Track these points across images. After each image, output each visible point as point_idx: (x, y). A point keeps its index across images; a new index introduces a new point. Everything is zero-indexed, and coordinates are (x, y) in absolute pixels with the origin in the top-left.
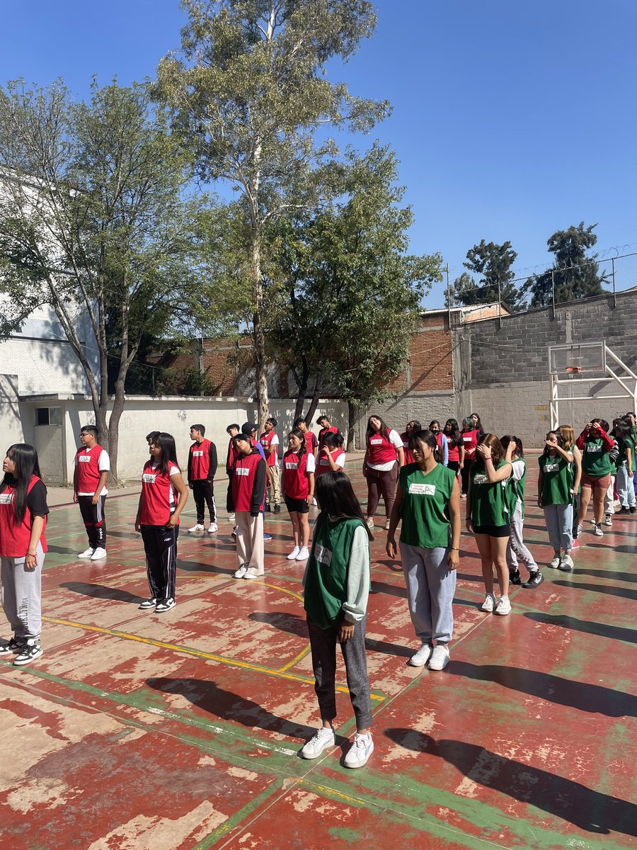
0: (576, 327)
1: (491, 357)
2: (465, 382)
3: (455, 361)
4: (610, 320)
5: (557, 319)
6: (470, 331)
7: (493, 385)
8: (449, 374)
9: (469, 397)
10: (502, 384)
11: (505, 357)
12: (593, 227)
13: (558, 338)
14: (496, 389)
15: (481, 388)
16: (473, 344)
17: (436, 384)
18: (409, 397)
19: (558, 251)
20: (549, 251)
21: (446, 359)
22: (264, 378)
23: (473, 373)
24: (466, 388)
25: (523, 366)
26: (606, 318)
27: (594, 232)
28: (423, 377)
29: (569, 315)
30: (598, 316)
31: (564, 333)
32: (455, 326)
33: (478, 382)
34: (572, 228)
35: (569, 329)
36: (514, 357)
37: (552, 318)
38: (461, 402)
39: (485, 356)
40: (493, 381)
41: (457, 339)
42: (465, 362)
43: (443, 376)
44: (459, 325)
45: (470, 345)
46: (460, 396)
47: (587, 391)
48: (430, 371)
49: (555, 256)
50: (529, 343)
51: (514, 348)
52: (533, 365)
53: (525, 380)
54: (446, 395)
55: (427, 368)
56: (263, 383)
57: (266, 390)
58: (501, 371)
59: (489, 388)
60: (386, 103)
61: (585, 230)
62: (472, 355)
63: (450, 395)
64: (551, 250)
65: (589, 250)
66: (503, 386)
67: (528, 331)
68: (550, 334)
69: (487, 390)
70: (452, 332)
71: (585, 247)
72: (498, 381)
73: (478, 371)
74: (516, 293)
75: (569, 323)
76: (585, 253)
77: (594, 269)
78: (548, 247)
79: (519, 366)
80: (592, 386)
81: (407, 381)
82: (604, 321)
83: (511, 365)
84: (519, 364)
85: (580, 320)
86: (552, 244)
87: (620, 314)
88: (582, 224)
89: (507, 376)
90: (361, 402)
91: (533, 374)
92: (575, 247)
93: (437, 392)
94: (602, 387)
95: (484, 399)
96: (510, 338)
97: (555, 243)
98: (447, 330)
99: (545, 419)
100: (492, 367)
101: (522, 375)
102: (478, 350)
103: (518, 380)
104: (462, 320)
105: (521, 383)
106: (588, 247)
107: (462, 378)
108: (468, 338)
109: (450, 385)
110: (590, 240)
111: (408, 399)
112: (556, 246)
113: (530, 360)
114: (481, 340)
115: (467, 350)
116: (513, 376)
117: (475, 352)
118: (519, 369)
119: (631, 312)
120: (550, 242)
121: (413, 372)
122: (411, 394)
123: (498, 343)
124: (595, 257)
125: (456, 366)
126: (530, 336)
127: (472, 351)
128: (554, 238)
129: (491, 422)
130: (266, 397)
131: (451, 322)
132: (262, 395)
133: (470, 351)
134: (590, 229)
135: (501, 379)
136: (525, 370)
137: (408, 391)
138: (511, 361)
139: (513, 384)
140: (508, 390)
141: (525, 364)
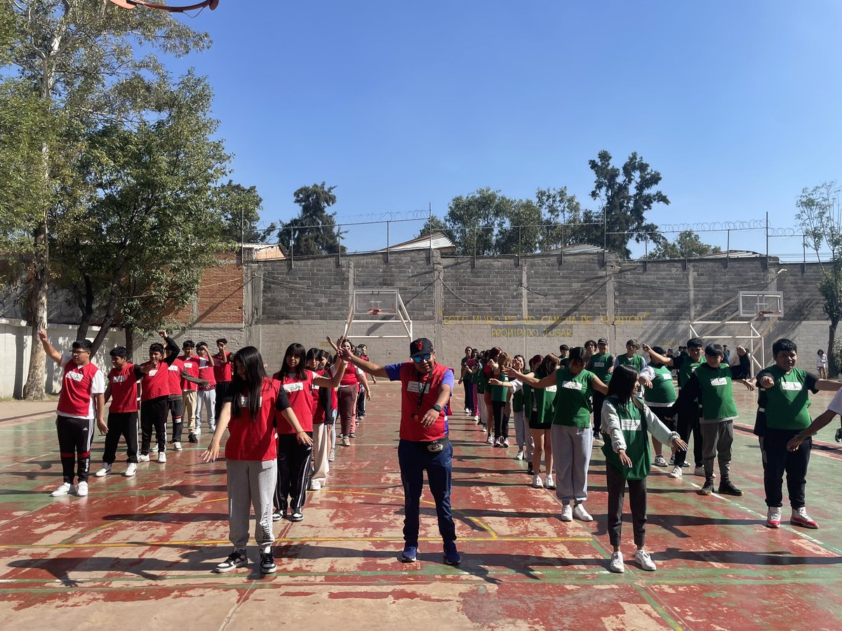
0: (358, 276)
1: (282, 295)
2: (256, 317)
3: (247, 296)
4: (384, 272)
5: (342, 267)
6: (263, 268)
7: (283, 321)
8: (239, 308)
9: (259, 331)
10: (291, 321)
11: (295, 296)
12: (333, 188)
13: (342, 283)
14: (286, 325)
15: (270, 323)
16: (265, 281)
17: (225, 317)
18: (195, 329)
19: (303, 204)
20: (295, 202)
21: (237, 293)
22: (44, 298)
23: (264, 308)
24: (256, 323)
25: (311, 306)
26: (381, 270)
27: (333, 192)
28: (212, 309)
29: (352, 265)
30: (374, 267)
31: (348, 279)
32: (248, 262)
33: (268, 317)
34: (315, 186)
35: (351, 276)
36: (303, 296)
37: (338, 265)
38: (250, 336)
39: (276, 294)
40: (283, 318)
41: (249, 275)
42: (256, 298)
43: (233, 310)
44: (252, 262)
45: (262, 282)
46: (250, 331)
47: (366, 331)
48: (219, 303)
49: (301, 208)
50: (317, 286)
51: (304, 288)
52: (321, 305)
53: (312, 319)
54: (235, 329)
55: (216, 301)
56: (43, 304)
57: (45, 313)
58: (291, 308)
59: (279, 324)
60: (206, 35)
61: (326, 189)
62: (264, 291)
63: (239, 329)
64: (297, 201)
65: (329, 207)
66: (292, 323)
67: (316, 274)
68: (335, 279)
69: (277, 325)
70: (244, 268)
71: (326, 205)
72: (287, 318)
73: (269, 307)
74: (259, 236)
75: (351, 271)
76: (325, 210)
77: (332, 224)
78: (295, 198)
79: (307, 305)
80: (369, 327)
81: (193, 312)
83: (300, 304)
84: (308, 303)
85: (360, 269)
86: (298, 196)
87: (392, 268)
88: (323, 184)
89: (296, 314)
90: (145, 332)
91: (319, 314)
92: (318, 203)
93: (226, 325)
94: (377, 328)
95: (274, 335)
96: (300, 279)
97: (301, 196)
98: (239, 264)
100: (282, 304)
101: (310, 314)
102: (270, 287)
103: (305, 318)
104: (254, 257)
105: (309, 321)
106: (329, 205)
107: (253, 313)
108: (260, 274)
109: (240, 320)
110: (331, 199)
111: (193, 331)
112: (302, 199)
113: (317, 300)
114: (273, 278)
115: (259, 287)
116: (302, 314)
117: (267, 289)
118: (307, 308)
119: (400, 267)
120: (296, 194)
121: (201, 304)
122: (196, 326)
123: (289, 282)
124: (334, 214)
125: (247, 302)
126: (318, 279)
127: (264, 287)
128: (300, 191)
129: (279, 356)
130: (45, 321)
131: (244, 258)
132: (41, 318)
133: (262, 287)
134: (330, 189)
135: (291, 316)
136: (314, 310)
137: (194, 323)
138: (300, 300)
139: (301, 321)
140: (297, 327)
141: (312, 304)
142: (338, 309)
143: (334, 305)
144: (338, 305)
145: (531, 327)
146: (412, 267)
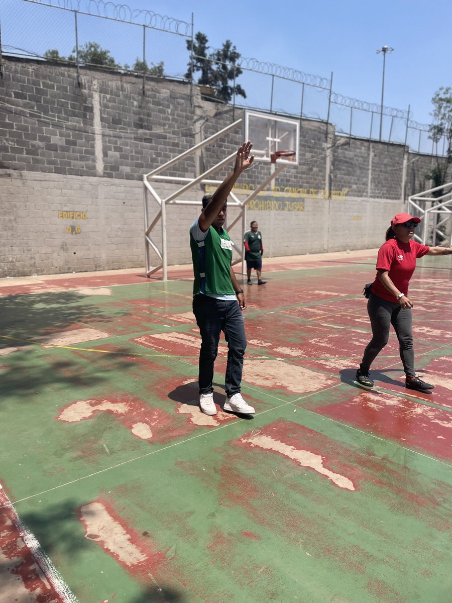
0: (105, 106)
4: (139, 107)
5: (83, 86)
10: (8, 171)
11: (11, 126)
13: (85, 116)
25: (39, 147)
26: (135, 103)
29: (96, 86)
30: (126, 97)
31: (91, 109)
35: (96, 105)
36: (24, 129)
37: (77, 83)
50: (46, 112)
52: (53, 148)
53: (44, 170)
58: (6, 149)
66: (9, 175)
75: (96, 96)
79: (33, 146)
82: (133, 106)
83: (20, 142)
84: (33, 142)
85: (109, 96)
87: (148, 102)
89: (15, 159)
91: (53, 163)
96: (17, 95)
99: (72, 231)
101: (37, 161)
103: (31, 168)
105: (38, 175)
113: (48, 139)
116: (24, 160)
118: (33, 151)
126: (47, 101)
135: (6, 162)
136: (43, 155)
138: (20, 135)
139: (25, 173)
140: (18, 183)
141: (41, 144)
142: (82, 159)
143: (74, 151)
144: (80, 152)
145: (277, 199)
146: (171, 106)
